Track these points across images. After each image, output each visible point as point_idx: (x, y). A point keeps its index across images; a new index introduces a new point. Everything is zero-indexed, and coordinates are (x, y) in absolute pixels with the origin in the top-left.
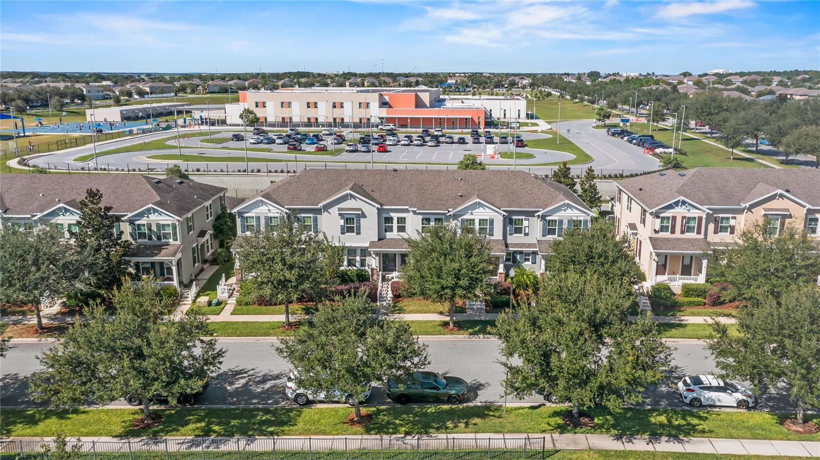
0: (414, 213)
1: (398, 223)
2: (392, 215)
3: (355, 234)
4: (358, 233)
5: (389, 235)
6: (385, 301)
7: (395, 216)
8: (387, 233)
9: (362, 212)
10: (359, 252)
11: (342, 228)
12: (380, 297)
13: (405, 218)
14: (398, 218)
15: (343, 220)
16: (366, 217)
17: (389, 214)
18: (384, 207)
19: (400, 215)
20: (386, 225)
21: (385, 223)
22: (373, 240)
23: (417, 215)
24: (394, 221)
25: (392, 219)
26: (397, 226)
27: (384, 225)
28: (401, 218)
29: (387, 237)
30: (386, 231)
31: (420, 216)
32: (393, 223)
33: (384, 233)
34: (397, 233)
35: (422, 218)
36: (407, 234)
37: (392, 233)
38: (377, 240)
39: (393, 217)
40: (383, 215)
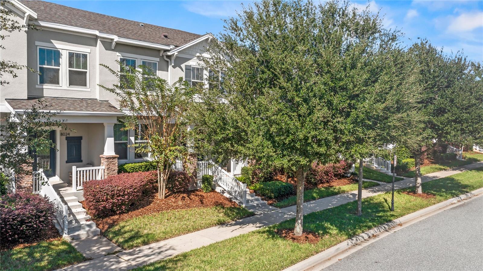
0: (108, 45)
1: (71, 65)
2: (58, 45)
5: (49, 90)
7: (64, 48)
8: (45, 86)
13: (85, 56)
14: (71, 55)
17: (52, 41)
18: (42, 24)
19: (76, 46)
20: (43, 68)
21: (42, 63)
22: (15, 98)
23: (113, 48)
24: (60, 59)
25: (57, 55)
26: (69, 70)
27: (39, 66)
28: (78, 55)
29: (46, 93)
30: (42, 82)
31: (118, 54)
32: (59, 65)
33: (39, 83)
34: (69, 86)
35: (122, 57)
36: (90, 89)
37: (58, 85)
38: (26, 98)
39: (59, 50)
40: (37, 43)
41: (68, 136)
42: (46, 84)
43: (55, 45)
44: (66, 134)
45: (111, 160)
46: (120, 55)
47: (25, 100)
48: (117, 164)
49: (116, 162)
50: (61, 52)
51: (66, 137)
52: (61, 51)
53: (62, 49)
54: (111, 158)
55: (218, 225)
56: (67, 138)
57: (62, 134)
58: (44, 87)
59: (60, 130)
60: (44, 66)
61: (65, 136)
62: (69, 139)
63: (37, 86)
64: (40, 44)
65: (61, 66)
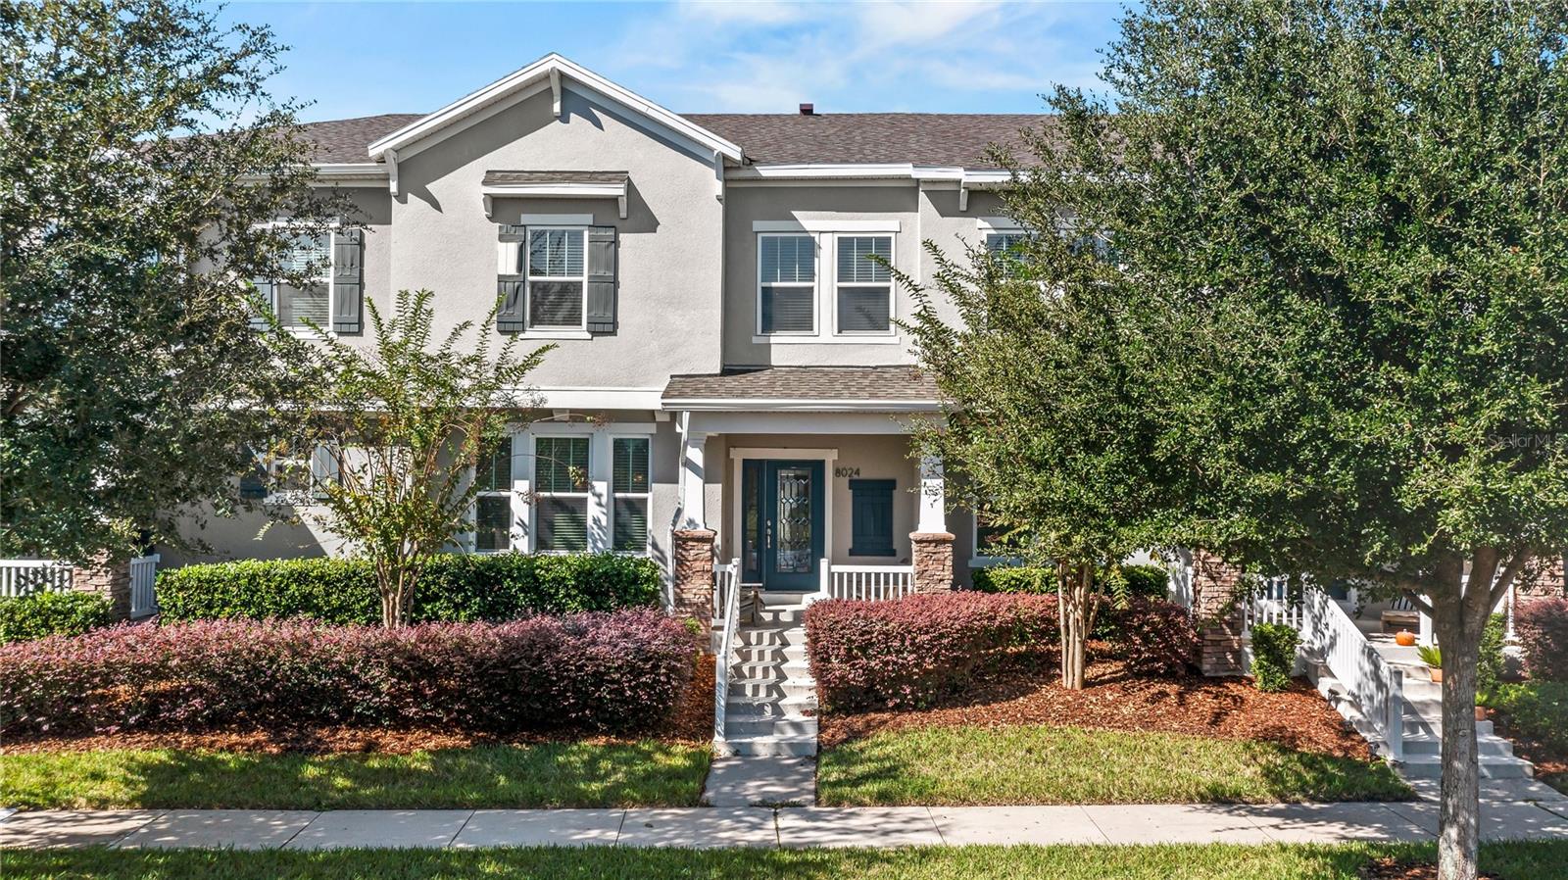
0: (946, 200)
1: (844, 273)
2: (810, 221)
3: (581, 332)
4: (605, 326)
5: (786, 349)
6: (769, 728)
7: (825, 227)
8: (777, 338)
9: (631, 188)
10: (602, 457)
11: (509, 292)
12: (730, 709)
13: (884, 244)
14: (845, 245)
15: (512, 248)
16: (649, 224)
17: (795, 213)
18: (766, 172)
19: (859, 219)
20: (771, 288)
21: (769, 275)
22: (692, 373)
23: (963, 207)
24: (816, 260)
25: (807, 248)
26: (839, 289)
27: (760, 284)
28: (864, 243)
29: (777, 358)
30: (769, 326)
31: (980, 223)
32: (810, 276)
33: (759, 332)
34: (840, 332)
35: (993, 232)
36: (898, 337)
37: (809, 333)
38: (718, 371)
39: (812, 235)
40: (757, 225)
41: (855, 477)
42: (778, 333)
43: (802, 222)
44: (849, 472)
45: (931, 548)
46: (987, 225)
47: (716, 375)
48: (949, 563)
49: (946, 554)
50: (817, 240)
51: (850, 481)
52: (816, 236)
53: (821, 232)
54: (930, 542)
55: (1202, 802)
56: (853, 484)
57: (838, 472)
58: (773, 340)
59: (834, 461)
60: (774, 284)
61: (847, 479)
62: (858, 487)
63: (755, 340)
64: (764, 227)
65: (816, 278)
